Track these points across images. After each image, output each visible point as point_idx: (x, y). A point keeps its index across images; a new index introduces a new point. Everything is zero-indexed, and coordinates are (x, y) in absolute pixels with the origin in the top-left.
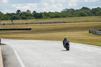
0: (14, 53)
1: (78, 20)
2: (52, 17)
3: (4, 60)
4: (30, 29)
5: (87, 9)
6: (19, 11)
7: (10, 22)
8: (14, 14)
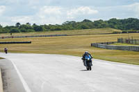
0: (13, 68)
2: (52, 30)
3: (3, 74)
4: (30, 43)
5: (89, 21)
6: (18, 24)
8: (13, 27)
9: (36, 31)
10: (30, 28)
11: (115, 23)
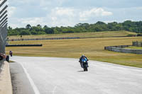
0: (24, 72)
1: (93, 36)
2: (64, 33)
3: (13, 78)
4: (41, 45)
5: (102, 23)
6: (28, 26)
7: (19, 37)
8: (23, 29)
9: (48, 33)
10: (41, 30)
11: (129, 26)
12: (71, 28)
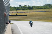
0: (18, 28)
2: (38, 9)
3: (12, 32)
4: (27, 15)
6: (20, 5)
7: (15, 11)
8: (18, 7)
9: (30, 9)
10: (27, 8)
12: (42, 6)
